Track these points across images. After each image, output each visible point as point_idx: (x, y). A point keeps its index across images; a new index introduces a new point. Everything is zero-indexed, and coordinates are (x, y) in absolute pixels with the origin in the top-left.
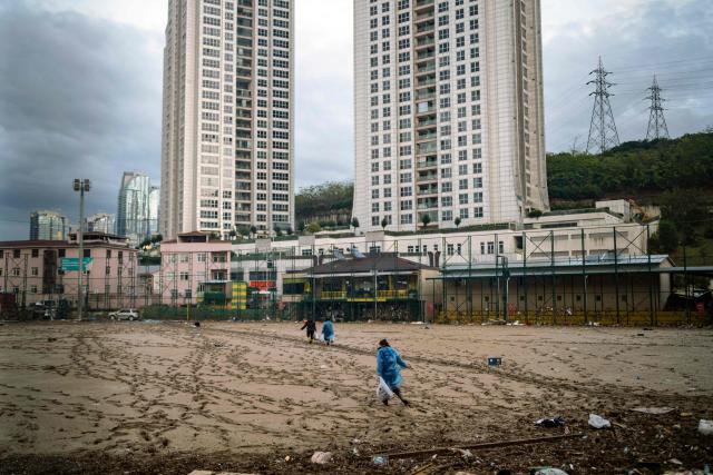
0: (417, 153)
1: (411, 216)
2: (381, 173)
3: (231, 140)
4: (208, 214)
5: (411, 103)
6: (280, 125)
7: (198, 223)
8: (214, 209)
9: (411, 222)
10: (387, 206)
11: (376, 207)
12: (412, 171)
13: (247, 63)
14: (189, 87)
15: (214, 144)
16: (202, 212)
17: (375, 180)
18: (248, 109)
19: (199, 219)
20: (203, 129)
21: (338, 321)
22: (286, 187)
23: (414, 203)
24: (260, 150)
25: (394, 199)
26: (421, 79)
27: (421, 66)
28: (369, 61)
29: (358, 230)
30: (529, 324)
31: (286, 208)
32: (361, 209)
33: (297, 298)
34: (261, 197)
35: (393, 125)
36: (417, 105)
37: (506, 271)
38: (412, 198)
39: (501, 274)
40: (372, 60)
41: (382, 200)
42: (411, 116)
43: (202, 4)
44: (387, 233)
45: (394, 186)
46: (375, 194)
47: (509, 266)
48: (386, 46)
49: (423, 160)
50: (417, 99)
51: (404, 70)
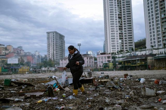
0: (162, 28)
1: (161, 44)
2: (152, 34)
3: (118, 31)
4: (113, 48)
5: (159, 15)
6: (129, 26)
7: (111, 51)
8: (115, 47)
9: (161, 46)
10: (154, 42)
11: (151, 43)
12: (160, 33)
13: (121, 13)
14: (107, 20)
15: (114, 32)
16: (112, 48)
17: (151, 36)
18: (121, 23)
19: (111, 50)
20: (111, 29)
22: (132, 40)
23: (161, 41)
24: (125, 32)
25: (156, 40)
26: (162, 9)
27: (161, 5)
28: (147, 7)
29: (146, 49)
31: (132, 45)
32: (148, 45)
33: (120, 65)
34: (126, 43)
35: (155, 22)
36: (161, 15)
38: (161, 39)
40: (148, 6)
41: (153, 41)
42: (159, 19)
43: (109, 2)
44: (154, 49)
45: (156, 37)
46: (151, 40)
48: (151, 2)
49: (164, 29)
50: (161, 14)
51: (157, 7)
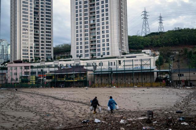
0: (90, 35)
1: (88, 54)
2: (79, 41)
3: (32, 30)
4: (25, 54)
5: (88, 20)
6: (48, 26)
7: (22, 56)
8: (27, 52)
9: (88, 56)
10: (81, 52)
11: (78, 52)
12: (88, 41)
13: (37, 6)
14: (18, 13)
15: (26, 31)
16: (23, 53)
17: (77, 44)
18: (38, 21)
19: (22, 55)
20: (23, 27)
21: (63, 87)
22: (50, 45)
23: (89, 50)
24: (42, 34)
25: (83, 49)
26: (91, 13)
27: (91, 9)
28: (75, 7)
29: (72, 59)
30: (118, 87)
31: (50, 52)
32: (73, 53)
33: (50, 80)
34: (42, 48)
35: (83, 27)
36: (90, 21)
37: (112, 72)
38: (89, 49)
39: (110, 73)
40: (76, 7)
41: (79, 50)
42: (88, 24)
44: (81, 60)
45: (83, 45)
46: (77, 48)
47: (112, 70)
48: (80, 3)
49: (92, 38)
50: (90, 19)
51: (86, 10)
